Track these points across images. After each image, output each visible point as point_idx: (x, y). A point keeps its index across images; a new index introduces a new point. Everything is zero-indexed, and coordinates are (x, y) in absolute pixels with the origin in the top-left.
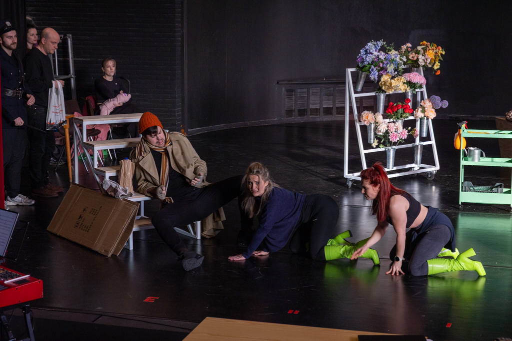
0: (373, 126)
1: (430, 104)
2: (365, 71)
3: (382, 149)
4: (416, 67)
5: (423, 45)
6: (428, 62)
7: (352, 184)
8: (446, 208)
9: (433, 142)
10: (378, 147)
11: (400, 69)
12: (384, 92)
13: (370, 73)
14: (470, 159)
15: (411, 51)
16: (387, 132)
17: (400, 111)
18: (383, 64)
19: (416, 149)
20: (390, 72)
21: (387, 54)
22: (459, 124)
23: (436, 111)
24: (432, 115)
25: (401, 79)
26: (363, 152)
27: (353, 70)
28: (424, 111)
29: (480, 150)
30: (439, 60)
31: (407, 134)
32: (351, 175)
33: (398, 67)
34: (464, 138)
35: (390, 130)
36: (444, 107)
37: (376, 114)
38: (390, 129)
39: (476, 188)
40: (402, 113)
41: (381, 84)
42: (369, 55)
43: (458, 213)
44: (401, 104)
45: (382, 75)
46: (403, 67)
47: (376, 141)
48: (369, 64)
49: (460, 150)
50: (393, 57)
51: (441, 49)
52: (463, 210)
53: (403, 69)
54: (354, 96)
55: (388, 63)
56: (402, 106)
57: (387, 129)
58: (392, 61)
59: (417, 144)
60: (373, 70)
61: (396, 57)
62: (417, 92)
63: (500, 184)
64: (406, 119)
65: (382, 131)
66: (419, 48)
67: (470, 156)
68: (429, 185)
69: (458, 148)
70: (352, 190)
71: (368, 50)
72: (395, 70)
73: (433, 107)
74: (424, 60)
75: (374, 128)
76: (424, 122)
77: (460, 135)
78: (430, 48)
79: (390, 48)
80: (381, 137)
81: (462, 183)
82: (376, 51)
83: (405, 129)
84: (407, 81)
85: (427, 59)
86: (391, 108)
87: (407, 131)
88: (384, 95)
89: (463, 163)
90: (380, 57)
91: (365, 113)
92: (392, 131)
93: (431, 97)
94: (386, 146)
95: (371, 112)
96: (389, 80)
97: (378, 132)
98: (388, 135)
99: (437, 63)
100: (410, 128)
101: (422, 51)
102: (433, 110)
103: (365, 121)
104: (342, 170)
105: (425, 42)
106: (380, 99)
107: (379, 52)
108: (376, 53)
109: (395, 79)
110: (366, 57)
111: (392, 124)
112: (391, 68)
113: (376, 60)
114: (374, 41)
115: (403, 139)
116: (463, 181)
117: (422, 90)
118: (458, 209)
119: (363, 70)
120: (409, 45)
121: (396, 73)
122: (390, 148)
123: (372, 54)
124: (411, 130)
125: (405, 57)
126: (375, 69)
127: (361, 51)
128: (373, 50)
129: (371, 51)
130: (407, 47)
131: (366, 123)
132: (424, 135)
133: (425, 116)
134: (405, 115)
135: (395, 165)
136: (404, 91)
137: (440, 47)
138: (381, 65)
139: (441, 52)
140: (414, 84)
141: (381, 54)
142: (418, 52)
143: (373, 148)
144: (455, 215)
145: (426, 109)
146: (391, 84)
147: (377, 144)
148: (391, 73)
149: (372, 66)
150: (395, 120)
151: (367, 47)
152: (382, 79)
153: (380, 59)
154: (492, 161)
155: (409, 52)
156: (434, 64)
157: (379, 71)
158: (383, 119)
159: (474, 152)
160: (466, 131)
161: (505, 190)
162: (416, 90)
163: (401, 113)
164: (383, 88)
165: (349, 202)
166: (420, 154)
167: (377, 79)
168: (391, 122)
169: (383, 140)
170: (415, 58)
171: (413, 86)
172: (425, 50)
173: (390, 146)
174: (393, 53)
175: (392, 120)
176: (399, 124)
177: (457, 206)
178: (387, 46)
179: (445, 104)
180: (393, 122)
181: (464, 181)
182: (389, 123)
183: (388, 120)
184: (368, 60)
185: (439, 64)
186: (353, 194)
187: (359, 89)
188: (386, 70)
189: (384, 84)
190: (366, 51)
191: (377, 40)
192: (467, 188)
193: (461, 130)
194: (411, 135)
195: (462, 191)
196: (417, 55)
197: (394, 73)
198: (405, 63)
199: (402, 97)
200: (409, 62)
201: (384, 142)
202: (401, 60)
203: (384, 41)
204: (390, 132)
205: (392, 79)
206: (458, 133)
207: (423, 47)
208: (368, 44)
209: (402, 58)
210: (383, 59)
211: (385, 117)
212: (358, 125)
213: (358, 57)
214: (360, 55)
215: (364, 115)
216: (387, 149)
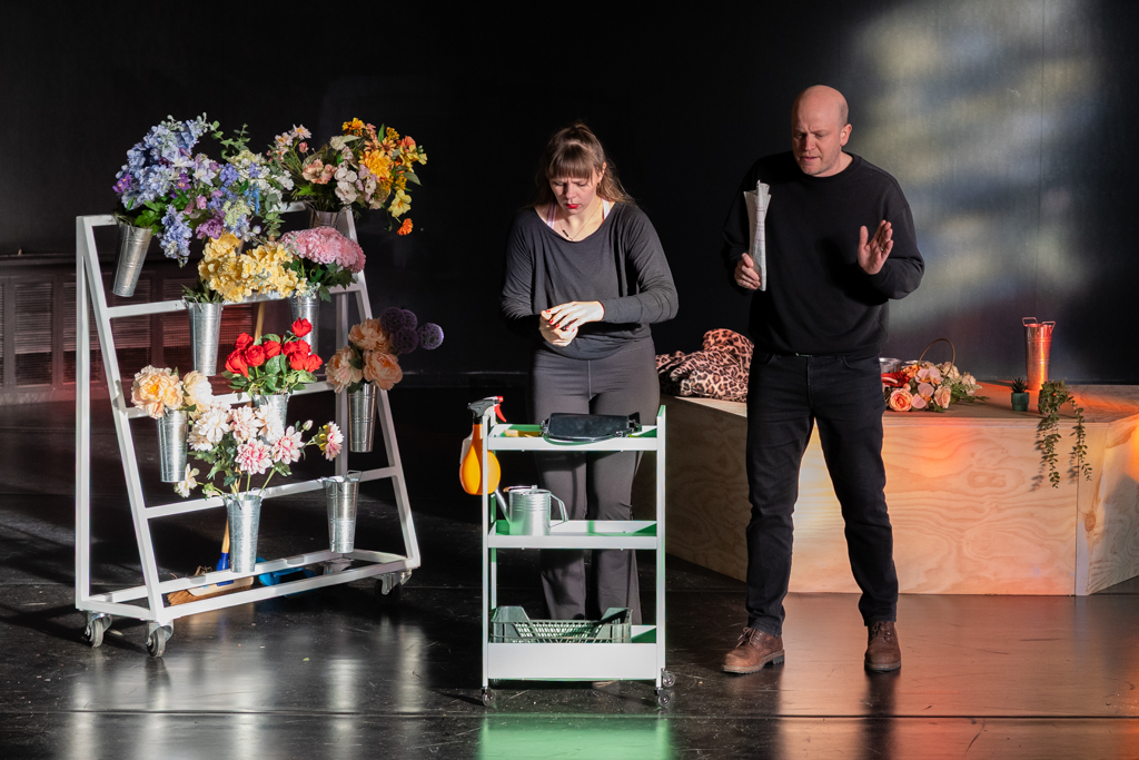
0: (177, 421)
1: (382, 337)
2: (145, 225)
3: (213, 500)
4: (330, 210)
5: (352, 133)
6: (370, 191)
7: (106, 634)
8: (437, 704)
9: (396, 471)
10: (197, 493)
11: (269, 217)
12: (213, 296)
13: (163, 231)
14: (514, 526)
15: (310, 152)
16: (228, 440)
17: (276, 363)
18: (209, 200)
19: (335, 495)
20: (234, 226)
21: (225, 162)
22: (474, 407)
23: (403, 361)
24: (389, 374)
25: (275, 251)
26: (143, 514)
27: (105, 220)
28: (359, 363)
29: (549, 495)
30: (409, 184)
31: (302, 444)
32: (101, 598)
33: (263, 208)
34: (493, 456)
35: (239, 433)
36: (430, 346)
37: (188, 377)
38: (237, 427)
39: (542, 628)
40: (281, 373)
41: (206, 270)
42: (156, 168)
43: (479, 720)
44: (278, 340)
45: (207, 239)
46: (284, 208)
47: (191, 473)
48: (157, 199)
49: (478, 498)
50: (244, 175)
51: (412, 147)
52: (500, 709)
53: (282, 216)
54: (107, 314)
55: (225, 197)
56: (284, 347)
57: (227, 429)
58: (241, 189)
59: (340, 480)
60: (171, 221)
61: (254, 175)
62: (334, 296)
63: (620, 610)
64: (295, 393)
65: (210, 437)
66: (338, 143)
67: (516, 516)
69: (473, 490)
70: (105, 654)
71: (155, 152)
72: (255, 220)
73: (390, 349)
74: (354, 184)
75: (182, 429)
76: (361, 401)
77: (478, 444)
78: (376, 142)
79: (236, 145)
80: (210, 460)
81: (491, 613)
82: (182, 154)
83: (291, 429)
84: (296, 257)
85: (364, 181)
86: (242, 353)
87: (299, 434)
88: (215, 310)
89: (492, 540)
90: (196, 175)
91: (146, 375)
92: (245, 434)
93: (384, 312)
94: (228, 490)
95: (168, 370)
96: (233, 254)
97: (198, 441)
98: (231, 451)
99: (401, 193)
100: (309, 425)
101: (348, 155)
102: (393, 359)
103: (147, 402)
104: (70, 582)
105: (357, 122)
106: (201, 320)
107: (193, 157)
108: (182, 162)
109: (255, 252)
110: (147, 176)
111: (247, 411)
112: (236, 214)
113: (181, 185)
114: (177, 119)
115: (287, 461)
116: (494, 606)
117: (352, 287)
118: (479, 703)
119: (139, 220)
120: (303, 132)
121: (257, 230)
122: (241, 496)
123: (167, 164)
124: (314, 431)
125: (287, 172)
126: (179, 217)
127: (131, 153)
128: (171, 151)
129: (165, 154)
130: (295, 139)
131: (151, 411)
132: (364, 445)
133: (364, 380)
134: (291, 379)
135: (263, 554)
136: (287, 294)
137: (409, 139)
138: (202, 203)
139: (416, 156)
140: (323, 267)
141: (200, 164)
142: (332, 159)
143: (178, 498)
144: (466, 728)
145: (367, 354)
146: (239, 268)
147: (194, 484)
148: (239, 229)
149: (171, 209)
150: (257, 397)
151: (149, 140)
152: (209, 254)
153: (199, 181)
154: (591, 532)
155: (302, 157)
156: (392, 197)
157: (194, 224)
158: (214, 394)
159: (529, 504)
160: (499, 428)
161: (638, 630)
162: (332, 290)
163: (278, 370)
164: (212, 285)
165: (96, 699)
166: (350, 514)
167: (186, 252)
168: (242, 405)
169: (214, 471)
170: (324, 179)
171: (320, 273)
172: (357, 148)
173: (242, 489)
174: (246, 161)
175: (246, 397)
176: (274, 409)
177: (475, 694)
178: (225, 137)
179: (432, 336)
180: (254, 405)
181: (501, 603)
182: (235, 406)
183: (233, 398)
184: (154, 186)
185: (409, 198)
186: (110, 668)
187: (127, 285)
188: (221, 222)
189: (216, 268)
190: (147, 153)
191: (186, 114)
192: (509, 630)
193: (483, 427)
194: (315, 447)
195: (491, 639)
196: (329, 167)
197: (251, 230)
198: (287, 197)
199: (282, 314)
200: (305, 191)
201: (221, 476)
202: (273, 184)
203: (210, 120)
204: (239, 440)
205: (244, 252)
206: (471, 438)
207: (350, 138)
208: (154, 128)
209: (278, 179)
210: (209, 182)
211: (220, 385)
212: (122, 419)
213: (118, 175)
214: (124, 167)
215: (142, 383)
216: (229, 502)
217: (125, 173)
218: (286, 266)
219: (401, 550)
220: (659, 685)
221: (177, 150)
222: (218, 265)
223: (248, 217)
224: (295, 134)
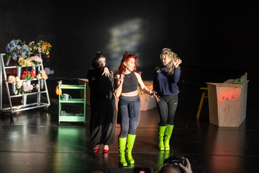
0: (15, 84)
1: (45, 72)
2: (10, 55)
3: (20, 95)
4: (37, 54)
5: (41, 42)
6: (43, 51)
8: (52, 125)
9: (47, 91)
10: (18, 94)
11: (28, 54)
12: (20, 66)
13: (13, 56)
14: (64, 99)
15: (34, 45)
16: (22, 87)
17: (29, 76)
18: (20, 52)
19: (38, 95)
20: (23, 56)
21: (22, 46)
22: (58, 82)
23: (48, 76)
24: (46, 77)
25: (29, 59)
26: (10, 97)
27: (4, 54)
28: (41, 76)
29: (69, 95)
30: (49, 50)
31: (33, 87)
32: (4, 109)
33: (27, 53)
34: (61, 89)
35: (24, 86)
36: (52, 74)
37: (16, 77)
39: (68, 114)
40: (30, 77)
41: (19, 62)
42: (12, 47)
43: (58, 127)
44: (30, 72)
45: (19, 57)
46: (31, 53)
47: (17, 91)
48: (12, 51)
49: (59, 95)
50: (25, 48)
51: (49, 45)
52: (61, 126)
53: (30, 54)
55: (22, 51)
56: (30, 73)
57: (22, 85)
58: (24, 50)
59: (39, 93)
60: (14, 55)
61: (26, 48)
62: (38, 66)
63: (79, 112)
64: (32, 80)
65: (20, 86)
66: (39, 44)
67: (64, 98)
68: (45, 113)
69: (58, 94)
71: (12, 45)
72: (26, 55)
73: (46, 74)
75: (15, 85)
76: (42, 81)
77: (58, 88)
78: (44, 44)
79: (24, 44)
80: (20, 89)
81: (60, 112)
82: (16, 45)
83: (31, 85)
84: (32, 60)
85: (42, 49)
86: (24, 74)
87: (33, 86)
88: (20, 68)
89: (60, 101)
90: (18, 48)
91: (10, 77)
92: (25, 86)
93: (45, 69)
94: (22, 94)
95: (13, 76)
96: (23, 60)
97: (18, 87)
98: (23, 88)
99: (48, 51)
100: (34, 84)
101: (40, 46)
102: (46, 75)
103: (10, 81)
105: (41, 41)
106: (18, 69)
107: (17, 45)
108: (16, 46)
109: (26, 59)
110: (10, 48)
112: (24, 54)
113: (16, 49)
115: (31, 90)
116: (61, 111)
117: (40, 65)
118: (58, 125)
119: (9, 54)
120: (34, 42)
121: (27, 56)
122: (24, 95)
123: (14, 46)
124: (35, 85)
125: (31, 48)
126: (15, 54)
127: (8, 45)
128: (14, 44)
129: (13, 45)
130: (32, 43)
131: (11, 82)
132: (42, 88)
133: (42, 78)
134: (31, 78)
135: (27, 103)
136: (31, 66)
137: (49, 43)
138: (18, 52)
139: (50, 46)
140: (36, 62)
141: (18, 46)
142: (38, 46)
143: (15, 95)
144: (56, 128)
145: (43, 74)
146: (24, 62)
147: (17, 93)
148: (24, 56)
151: (11, 43)
152: (20, 59)
155: (33, 46)
156: (46, 52)
157: (17, 55)
158: (20, 80)
159: (66, 96)
160: (62, 85)
161: (81, 114)
162: (38, 65)
164: (20, 64)
166: (40, 97)
167: (16, 59)
170: (37, 49)
171: (36, 63)
172: (41, 45)
173: (24, 94)
174: (25, 46)
175: (25, 80)
176: (29, 82)
177: (58, 123)
178: (22, 43)
179: (52, 72)
180: (26, 81)
182: (23, 82)
183: (23, 80)
184: (11, 49)
185: (49, 52)
187: (8, 64)
188: (21, 55)
189: (21, 62)
190: (10, 45)
191: (16, 39)
192: (63, 114)
193: (59, 85)
194: (35, 88)
195: (60, 115)
196: (37, 47)
197: (26, 56)
198: (31, 52)
199: (30, 69)
200: (33, 51)
201: (21, 92)
202: (29, 49)
203: (20, 40)
204: (24, 87)
205: (25, 59)
206: (57, 87)
207: (40, 43)
208: (12, 41)
209: (30, 49)
210: (20, 49)
211: (21, 78)
212: (7, 83)
213: (6, 48)
214: (7, 47)
215: (10, 78)
216: (22, 96)
217: (7, 48)
218: (31, 61)
219: (47, 103)
220: (84, 122)
221: (15, 44)
222: (21, 61)
223: (25, 54)
224: (32, 42)
